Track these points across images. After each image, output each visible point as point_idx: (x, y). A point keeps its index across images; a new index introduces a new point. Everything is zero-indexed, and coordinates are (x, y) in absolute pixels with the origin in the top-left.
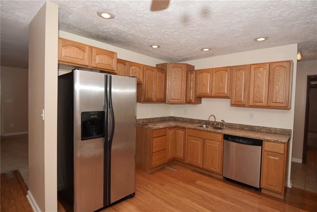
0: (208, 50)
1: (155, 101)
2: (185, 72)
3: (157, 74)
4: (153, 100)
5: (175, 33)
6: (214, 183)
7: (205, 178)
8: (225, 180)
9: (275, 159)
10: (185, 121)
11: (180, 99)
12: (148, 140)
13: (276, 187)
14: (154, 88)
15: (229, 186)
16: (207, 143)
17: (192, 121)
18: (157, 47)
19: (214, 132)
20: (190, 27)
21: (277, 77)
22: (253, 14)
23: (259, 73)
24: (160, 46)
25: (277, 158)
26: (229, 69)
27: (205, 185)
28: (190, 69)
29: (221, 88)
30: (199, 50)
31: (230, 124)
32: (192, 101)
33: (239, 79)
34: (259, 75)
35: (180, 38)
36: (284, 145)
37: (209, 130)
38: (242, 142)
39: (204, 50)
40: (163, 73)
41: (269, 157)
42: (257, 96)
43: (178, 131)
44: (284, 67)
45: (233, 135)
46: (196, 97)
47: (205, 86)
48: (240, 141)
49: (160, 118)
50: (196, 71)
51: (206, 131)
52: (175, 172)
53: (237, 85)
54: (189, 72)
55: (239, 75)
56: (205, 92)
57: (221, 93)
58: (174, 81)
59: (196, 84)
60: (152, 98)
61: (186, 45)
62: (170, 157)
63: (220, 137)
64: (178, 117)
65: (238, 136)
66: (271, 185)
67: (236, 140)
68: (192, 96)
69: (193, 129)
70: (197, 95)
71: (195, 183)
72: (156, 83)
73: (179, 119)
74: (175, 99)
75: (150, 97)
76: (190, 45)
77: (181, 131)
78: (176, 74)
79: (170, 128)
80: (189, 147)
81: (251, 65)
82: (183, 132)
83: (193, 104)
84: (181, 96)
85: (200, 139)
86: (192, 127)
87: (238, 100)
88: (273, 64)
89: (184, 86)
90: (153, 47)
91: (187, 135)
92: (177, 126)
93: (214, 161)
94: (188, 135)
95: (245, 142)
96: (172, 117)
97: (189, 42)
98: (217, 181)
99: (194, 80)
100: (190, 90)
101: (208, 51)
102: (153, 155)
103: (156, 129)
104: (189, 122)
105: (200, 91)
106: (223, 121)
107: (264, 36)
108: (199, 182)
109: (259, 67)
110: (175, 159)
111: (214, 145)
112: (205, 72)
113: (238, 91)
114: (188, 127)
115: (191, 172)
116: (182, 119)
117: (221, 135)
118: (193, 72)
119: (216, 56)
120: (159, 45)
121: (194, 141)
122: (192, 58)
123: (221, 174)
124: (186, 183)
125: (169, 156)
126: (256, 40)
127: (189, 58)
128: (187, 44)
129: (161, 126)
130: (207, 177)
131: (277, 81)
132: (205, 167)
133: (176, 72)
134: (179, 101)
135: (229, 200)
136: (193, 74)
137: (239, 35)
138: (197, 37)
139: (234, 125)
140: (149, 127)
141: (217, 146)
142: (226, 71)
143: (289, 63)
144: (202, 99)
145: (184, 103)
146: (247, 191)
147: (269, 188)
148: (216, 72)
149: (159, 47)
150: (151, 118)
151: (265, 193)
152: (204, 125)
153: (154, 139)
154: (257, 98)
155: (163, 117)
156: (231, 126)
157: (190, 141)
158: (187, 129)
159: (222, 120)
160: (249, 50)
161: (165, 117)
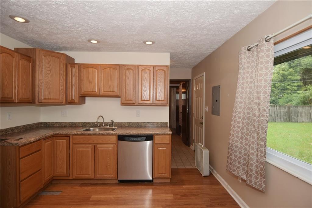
0: (96, 42)
1: (17, 102)
2: (64, 64)
3: (21, 62)
4: (13, 100)
5: (62, 8)
6: (111, 191)
7: (99, 188)
8: (120, 182)
9: (163, 150)
10: (64, 126)
11: (58, 98)
12: (10, 164)
13: (165, 174)
14: (15, 82)
15: (126, 187)
16: (99, 149)
17: (73, 125)
18: (24, 21)
19: (107, 135)
20: (87, 5)
21: (159, 79)
22: (156, 15)
23: (146, 74)
24: (30, 20)
25: (165, 149)
26: (118, 67)
27: (102, 197)
28: (70, 62)
29: (110, 86)
30: (84, 40)
31: (119, 123)
32: (74, 101)
33: (129, 78)
34: (146, 75)
35: (67, 17)
36: (169, 136)
37: (102, 133)
38: (136, 139)
39: (92, 41)
40: (29, 61)
41: (159, 149)
42: (145, 95)
43: (57, 140)
44: (164, 71)
45: (128, 134)
46: (81, 96)
47: (91, 83)
48: (134, 139)
49: (24, 126)
50: (79, 65)
51: (97, 135)
52: (57, 196)
53: (126, 84)
54: (69, 66)
55: (128, 73)
56: (91, 90)
57: (111, 92)
58: (49, 74)
59: (80, 80)
60: (12, 98)
61: (71, 30)
62: (47, 179)
63: (114, 138)
64: (52, 122)
65: (133, 134)
66: (162, 173)
67: (131, 139)
68: (74, 95)
69: (81, 135)
70: (82, 94)
71: (90, 199)
72: (18, 74)
73: (54, 124)
74: (50, 99)
75: (8, 97)
76: (76, 30)
77: (62, 141)
78: (50, 65)
79: (46, 138)
80: (76, 157)
81: (138, 66)
82: (65, 141)
83: (77, 105)
84: (59, 95)
85: (91, 146)
86: (79, 132)
87: (128, 99)
88: (156, 67)
89: (63, 82)
90: (16, 19)
91: (71, 143)
92: (56, 135)
93: (108, 166)
94: (73, 144)
95: (139, 139)
96: (41, 123)
97: (77, 26)
98: (112, 187)
99: (77, 75)
100: (72, 87)
101: (95, 45)
102: (21, 185)
103: (25, 145)
104: (70, 127)
105: (85, 89)
106: (113, 121)
107: (152, 40)
108: (94, 197)
109: (145, 69)
110: (54, 178)
111: (107, 149)
112: (91, 67)
113: (128, 90)
114: (73, 134)
115: (80, 187)
116: (59, 124)
117: (115, 136)
118: (75, 66)
119: (101, 51)
120: (28, 18)
121: (82, 149)
122: (72, 49)
123: (117, 178)
124: (79, 205)
125: (46, 177)
126: (145, 42)
127: (68, 48)
128: (72, 28)
129: (32, 137)
130: (101, 187)
131: (159, 82)
132: (98, 176)
133: (50, 63)
134: (57, 101)
135: (132, 204)
136: (75, 68)
137: (134, 33)
138: (90, 22)
139: (123, 124)
140: (11, 143)
141: (111, 149)
142: (115, 69)
143: (167, 67)
144: (86, 98)
145: (63, 103)
146: (143, 186)
147: (160, 177)
148: (104, 69)
149: (27, 21)
150: (8, 129)
151: (156, 182)
152: (92, 128)
153: (21, 160)
154: (144, 97)
155: (29, 125)
156: (121, 125)
157: (77, 150)
158: (70, 136)
159: (111, 121)
160: (135, 51)
161: (31, 124)
